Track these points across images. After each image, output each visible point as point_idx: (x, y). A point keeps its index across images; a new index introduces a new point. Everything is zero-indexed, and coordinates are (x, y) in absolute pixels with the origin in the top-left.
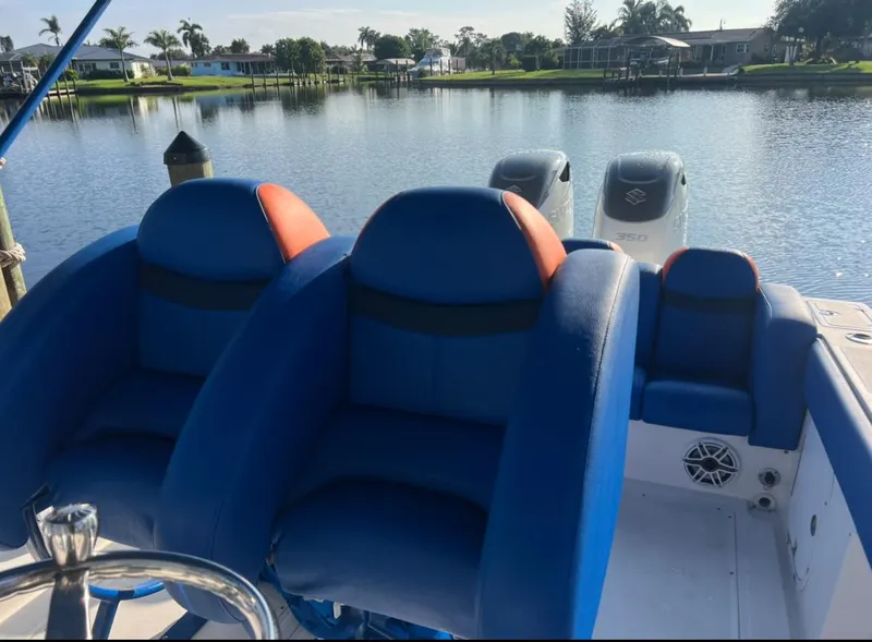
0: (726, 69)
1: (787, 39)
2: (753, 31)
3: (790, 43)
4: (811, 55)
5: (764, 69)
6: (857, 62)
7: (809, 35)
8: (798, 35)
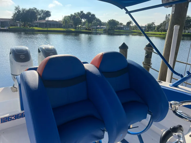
0: (5, 27)
1: (18, 22)
2: (9, 19)
3: (18, 23)
4: (23, 25)
5: (14, 27)
6: (33, 27)
7: (22, 21)
8: (20, 21)
